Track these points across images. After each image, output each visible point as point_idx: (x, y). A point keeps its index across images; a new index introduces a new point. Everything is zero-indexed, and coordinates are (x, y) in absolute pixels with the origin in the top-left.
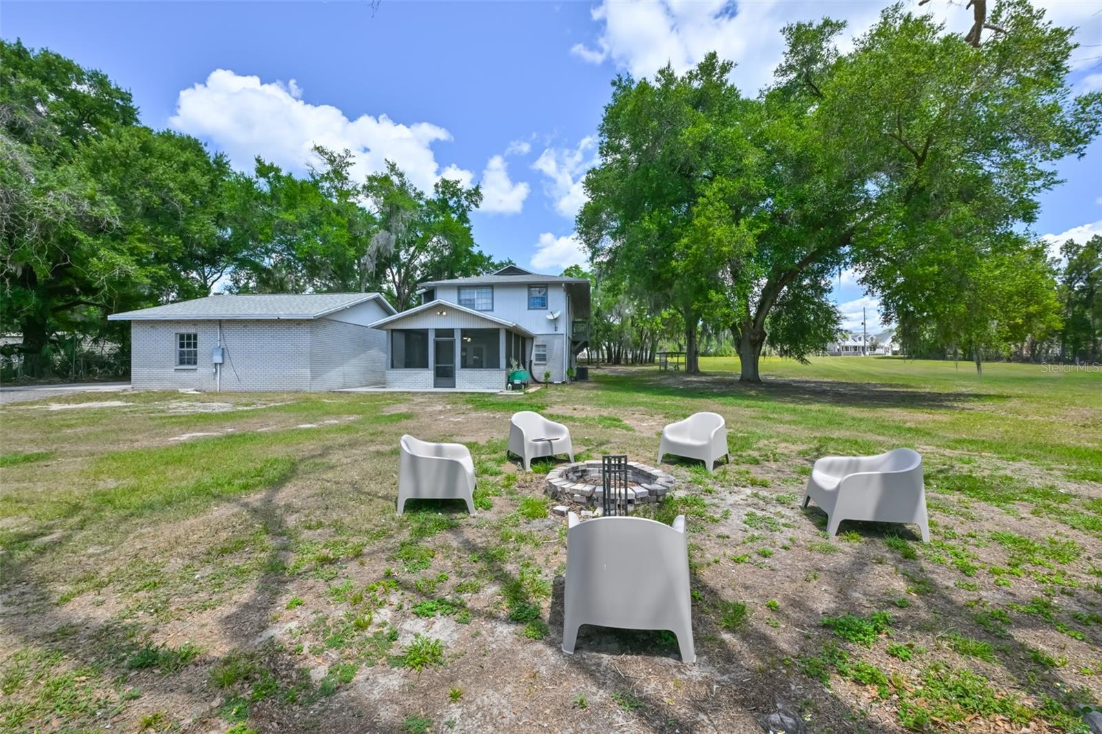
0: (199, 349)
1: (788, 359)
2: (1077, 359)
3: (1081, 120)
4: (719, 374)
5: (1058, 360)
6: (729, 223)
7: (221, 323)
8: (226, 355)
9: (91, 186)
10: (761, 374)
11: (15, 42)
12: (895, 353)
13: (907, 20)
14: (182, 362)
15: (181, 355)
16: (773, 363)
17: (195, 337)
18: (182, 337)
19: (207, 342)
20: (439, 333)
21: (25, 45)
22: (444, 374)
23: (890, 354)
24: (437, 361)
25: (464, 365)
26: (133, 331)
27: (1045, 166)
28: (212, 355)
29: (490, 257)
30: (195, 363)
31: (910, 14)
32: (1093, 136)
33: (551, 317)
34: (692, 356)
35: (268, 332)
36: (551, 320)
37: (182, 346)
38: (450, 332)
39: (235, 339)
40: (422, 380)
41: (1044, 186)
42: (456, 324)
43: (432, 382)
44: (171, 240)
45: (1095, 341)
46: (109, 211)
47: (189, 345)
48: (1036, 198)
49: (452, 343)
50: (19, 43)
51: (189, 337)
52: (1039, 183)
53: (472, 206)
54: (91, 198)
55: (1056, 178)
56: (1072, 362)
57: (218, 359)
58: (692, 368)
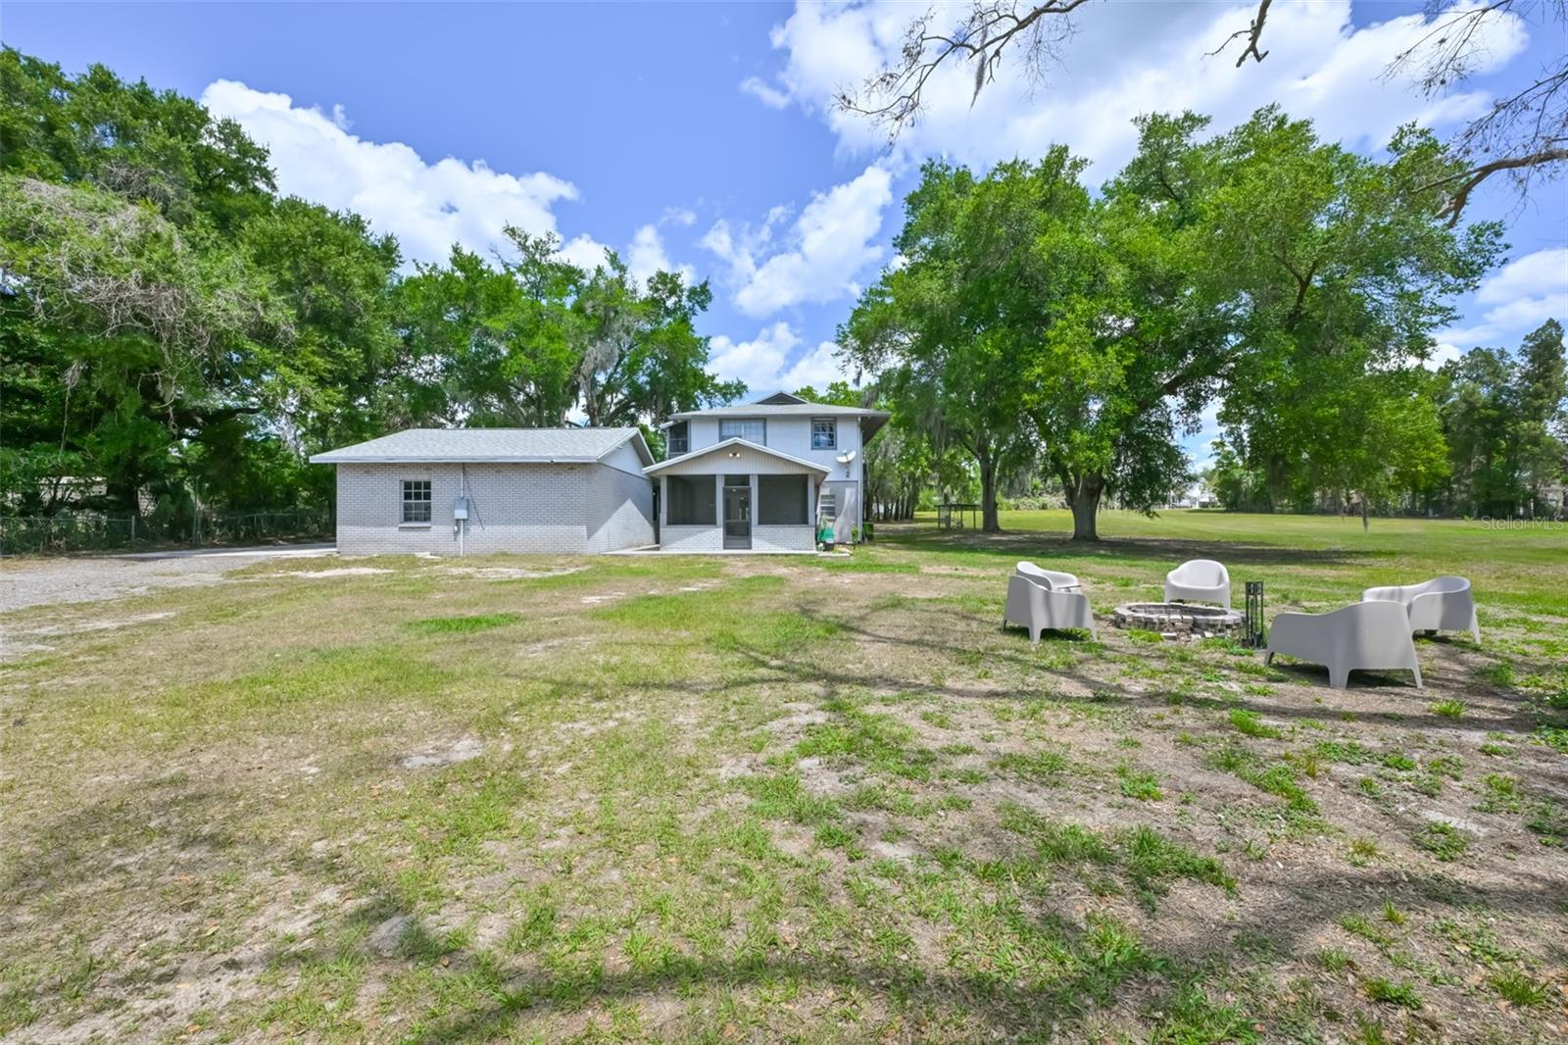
0: (433, 501)
1: (1132, 512)
2: (1431, 511)
3: (1476, 251)
4: (1028, 532)
5: (1410, 513)
6: (1091, 351)
7: (464, 467)
8: (472, 508)
9: (264, 281)
10: (1099, 529)
11: (138, 82)
12: (1204, 505)
13: (1282, 121)
14: (407, 519)
15: (406, 508)
16: (1114, 518)
17: (428, 485)
18: (408, 485)
19: (443, 492)
20: (730, 479)
21: (150, 86)
22: (737, 533)
23: (1197, 507)
24: (727, 515)
25: (763, 520)
26: (338, 477)
27: (1444, 301)
28: (452, 508)
29: (713, 378)
30: (427, 519)
31: (1285, 116)
32: (1487, 267)
33: (843, 459)
34: (990, 508)
35: (528, 480)
36: (842, 464)
37: (407, 496)
38: (744, 480)
39: (483, 488)
40: (708, 540)
41: (1442, 322)
42: (753, 468)
43: (721, 542)
44: (351, 353)
45: (1450, 490)
46: (281, 315)
47: (418, 496)
48: (1431, 335)
49: (748, 492)
50: (143, 84)
51: (418, 485)
52: (1436, 319)
53: (697, 307)
54: (264, 298)
55: (1453, 314)
56: (1424, 516)
57: (461, 514)
58: (991, 524)
